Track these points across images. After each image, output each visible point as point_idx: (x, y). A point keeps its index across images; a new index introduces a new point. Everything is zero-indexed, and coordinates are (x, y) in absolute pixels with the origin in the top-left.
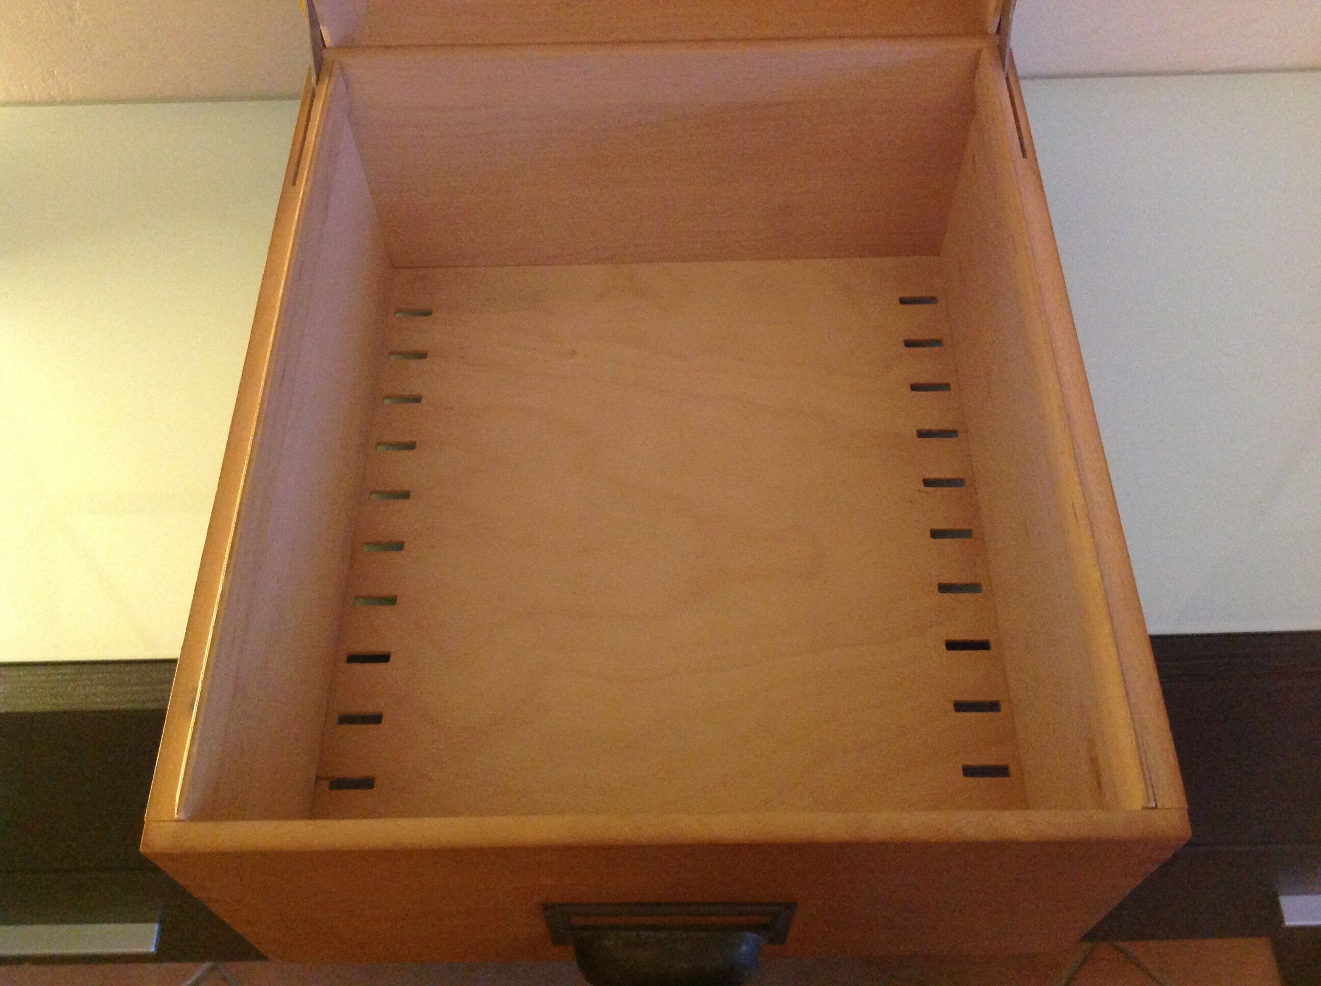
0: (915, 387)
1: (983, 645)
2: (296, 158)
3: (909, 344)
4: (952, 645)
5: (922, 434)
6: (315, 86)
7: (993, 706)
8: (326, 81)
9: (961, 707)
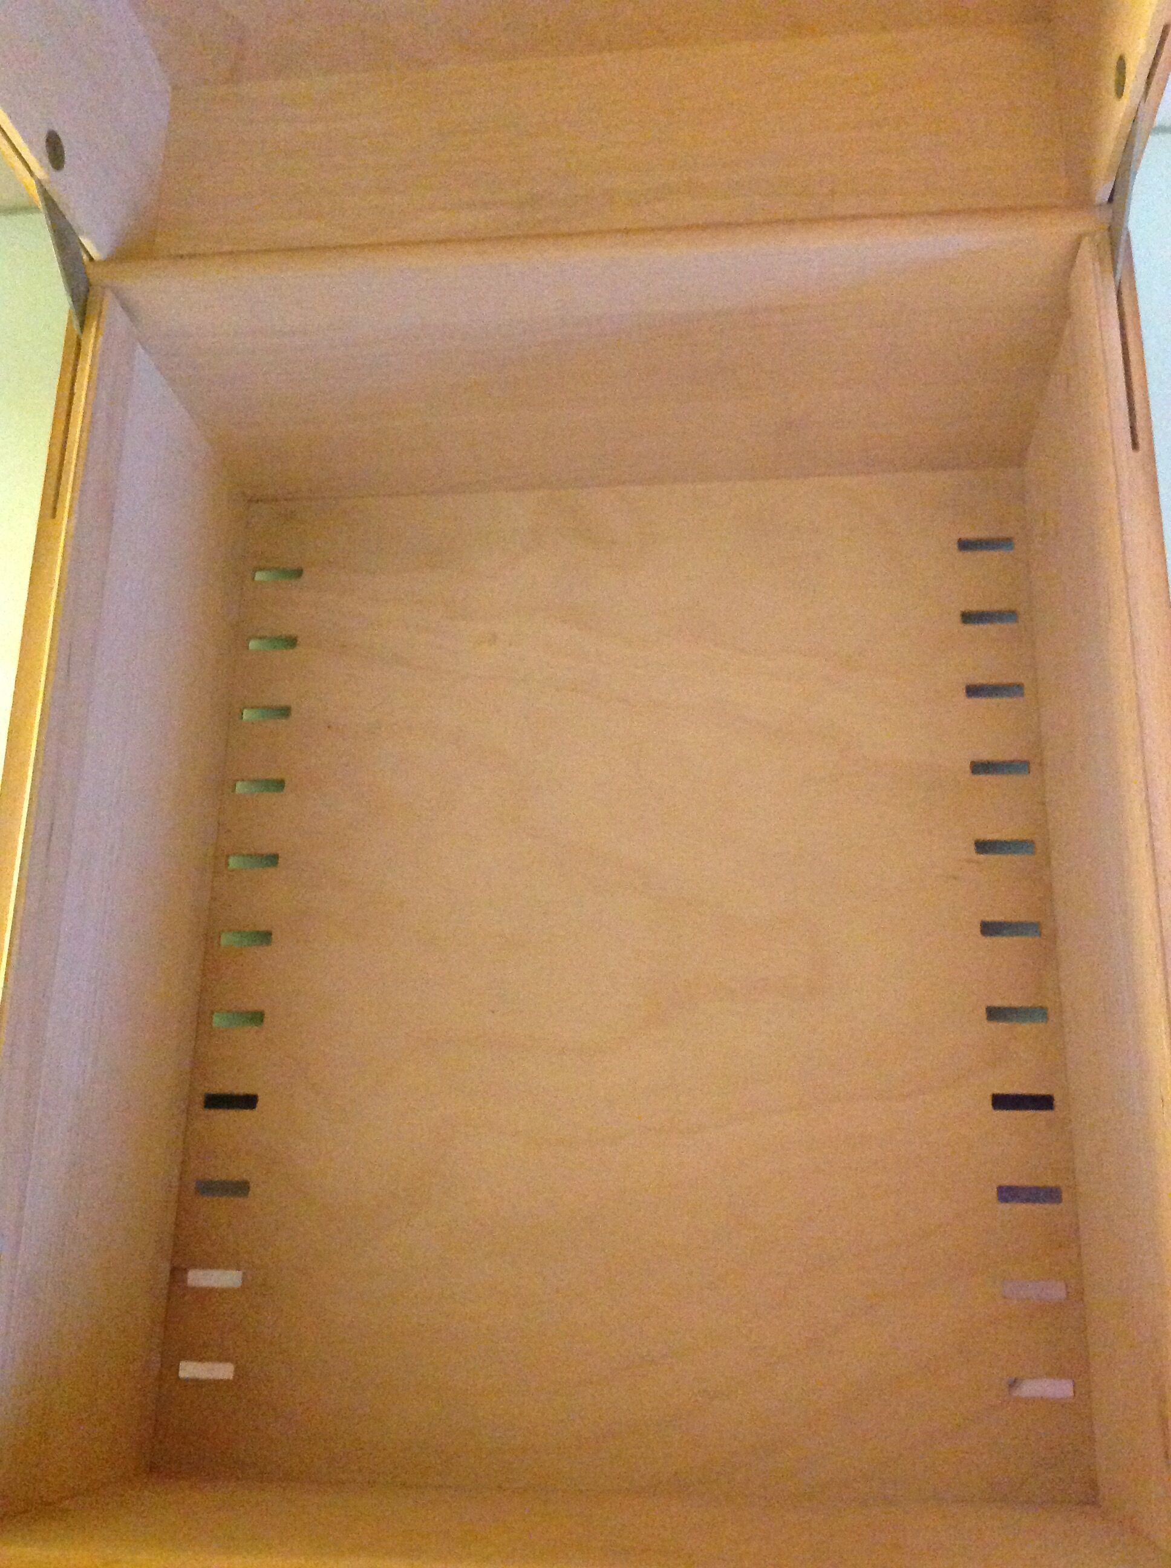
0: (973, 691)
1: (1044, 1102)
2: (56, 467)
3: (968, 617)
4: (1001, 1102)
5: (980, 767)
6: (80, 334)
7: (1051, 1195)
8: (93, 330)
9: (1007, 1194)
